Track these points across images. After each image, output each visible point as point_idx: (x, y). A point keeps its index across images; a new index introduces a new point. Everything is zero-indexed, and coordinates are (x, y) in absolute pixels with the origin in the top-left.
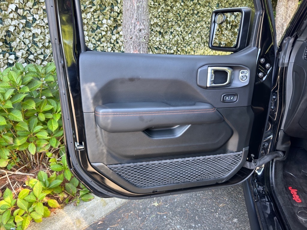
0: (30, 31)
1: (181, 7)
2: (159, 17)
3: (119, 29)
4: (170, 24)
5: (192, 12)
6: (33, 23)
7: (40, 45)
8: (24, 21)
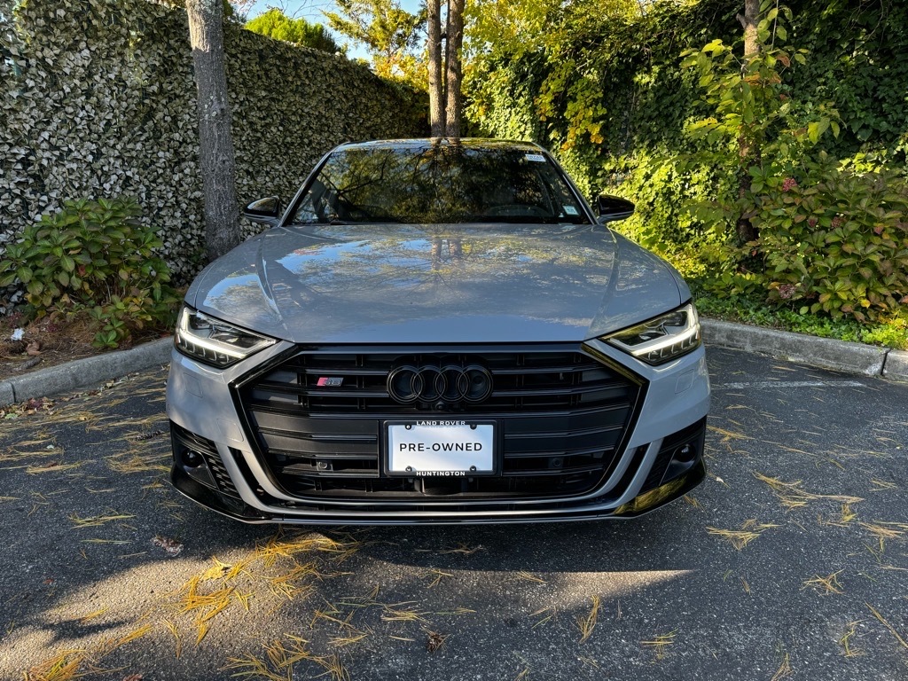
0: (64, 165)
1: (279, 133)
3: (183, 165)
4: (263, 160)
5: (299, 141)
6: (68, 155)
7: (77, 185)
8: (57, 153)
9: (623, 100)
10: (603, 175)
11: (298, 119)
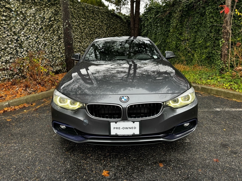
0: (28, 41)
1: (88, 30)
2: (78, 35)
3: (61, 40)
5: (94, 32)
6: (29, 38)
9: (187, 19)
10: (181, 41)
11: (94, 26)
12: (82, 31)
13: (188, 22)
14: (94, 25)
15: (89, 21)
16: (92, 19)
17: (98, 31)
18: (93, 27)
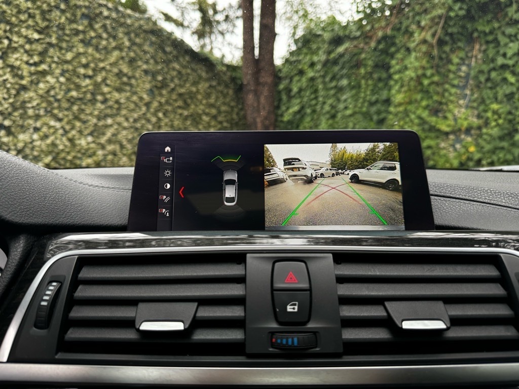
9: (462, 54)
10: (437, 137)
11: (90, 73)
12: (24, 82)
13: (464, 64)
14: (94, 70)
15: (64, 45)
16: (82, 41)
17: (110, 93)
18: (86, 76)
